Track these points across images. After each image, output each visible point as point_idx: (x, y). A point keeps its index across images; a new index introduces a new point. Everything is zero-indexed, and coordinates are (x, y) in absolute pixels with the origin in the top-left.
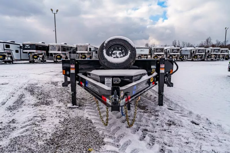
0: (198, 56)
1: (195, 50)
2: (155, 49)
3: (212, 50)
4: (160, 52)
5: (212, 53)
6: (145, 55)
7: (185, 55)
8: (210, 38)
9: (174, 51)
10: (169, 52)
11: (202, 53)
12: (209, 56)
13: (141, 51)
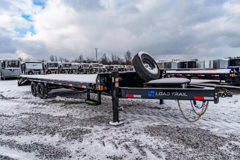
0: (84, 70)
1: (81, 65)
2: (48, 64)
3: (93, 65)
4: (54, 67)
5: (94, 68)
6: (37, 70)
7: (74, 69)
8: (82, 55)
9: (66, 66)
10: (62, 66)
11: (87, 67)
12: (91, 70)
13: (33, 65)
